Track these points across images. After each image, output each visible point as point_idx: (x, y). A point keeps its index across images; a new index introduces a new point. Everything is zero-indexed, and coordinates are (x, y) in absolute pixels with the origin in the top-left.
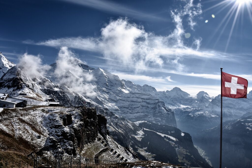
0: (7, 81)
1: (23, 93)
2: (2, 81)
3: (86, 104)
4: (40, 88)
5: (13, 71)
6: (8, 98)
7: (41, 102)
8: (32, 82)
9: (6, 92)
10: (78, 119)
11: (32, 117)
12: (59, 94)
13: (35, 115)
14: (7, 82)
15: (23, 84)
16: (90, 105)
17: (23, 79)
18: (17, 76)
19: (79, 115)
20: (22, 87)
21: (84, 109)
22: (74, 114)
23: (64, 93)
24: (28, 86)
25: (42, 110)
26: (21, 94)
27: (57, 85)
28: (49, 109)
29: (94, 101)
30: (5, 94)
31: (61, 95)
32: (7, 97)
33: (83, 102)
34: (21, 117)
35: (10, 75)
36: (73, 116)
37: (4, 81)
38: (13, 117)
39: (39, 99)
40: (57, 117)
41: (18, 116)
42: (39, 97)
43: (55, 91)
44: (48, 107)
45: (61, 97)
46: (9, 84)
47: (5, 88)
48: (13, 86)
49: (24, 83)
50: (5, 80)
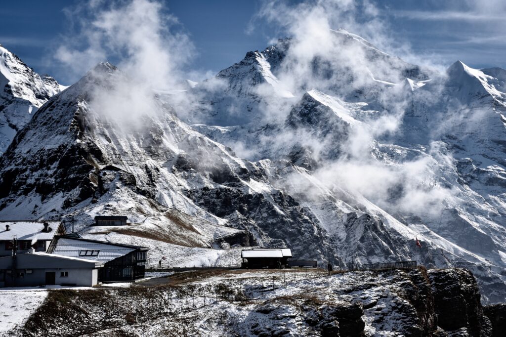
0: (35, 162)
1: (108, 214)
2: (13, 167)
3: (404, 252)
4: (185, 184)
5: (56, 114)
6: (61, 241)
7: (196, 249)
8: (147, 162)
9: (34, 212)
10: (393, 330)
11: (177, 324)
12: (271, 208)
13: (188, 315)
14: (33, 170)
15: (108, 173)
16: (428, 254)
17: (104, 151)
18: (76, 138)
19: (400, 311)
20: (105, 186)
21: (422, 279)
22: (374, 304)
23: (292, 202)
24: (130, 182)
25: (217, 291)
26: (100, 220)
27: (258, 164)
28: (248, 282)
29: (443, 236)
30: (46, 225)
31: (282, 213)
32: (56, 238)
33: (389, 243)
34: (126, 328)
35: (45, 137)
36: (370, 314)
37: (22, 163)
38: (95, 331)
39: (184, 238)
40: (293, 321)
41: (112, 325)
42: (185, 226)
43: (250, 196)
44: (244, 275)
45: (283, 222)
46: (46, 175)
47: (28, 198)
48: (65, 185)
49: (110, 168)
50: (24, 159)
